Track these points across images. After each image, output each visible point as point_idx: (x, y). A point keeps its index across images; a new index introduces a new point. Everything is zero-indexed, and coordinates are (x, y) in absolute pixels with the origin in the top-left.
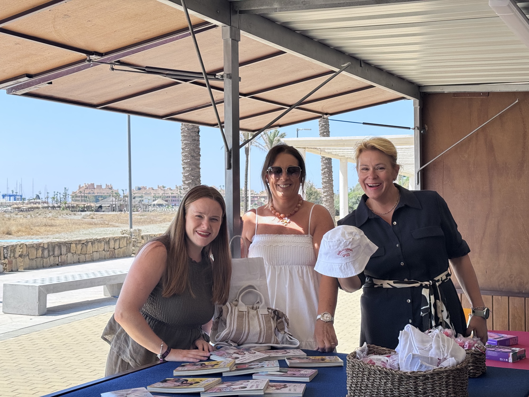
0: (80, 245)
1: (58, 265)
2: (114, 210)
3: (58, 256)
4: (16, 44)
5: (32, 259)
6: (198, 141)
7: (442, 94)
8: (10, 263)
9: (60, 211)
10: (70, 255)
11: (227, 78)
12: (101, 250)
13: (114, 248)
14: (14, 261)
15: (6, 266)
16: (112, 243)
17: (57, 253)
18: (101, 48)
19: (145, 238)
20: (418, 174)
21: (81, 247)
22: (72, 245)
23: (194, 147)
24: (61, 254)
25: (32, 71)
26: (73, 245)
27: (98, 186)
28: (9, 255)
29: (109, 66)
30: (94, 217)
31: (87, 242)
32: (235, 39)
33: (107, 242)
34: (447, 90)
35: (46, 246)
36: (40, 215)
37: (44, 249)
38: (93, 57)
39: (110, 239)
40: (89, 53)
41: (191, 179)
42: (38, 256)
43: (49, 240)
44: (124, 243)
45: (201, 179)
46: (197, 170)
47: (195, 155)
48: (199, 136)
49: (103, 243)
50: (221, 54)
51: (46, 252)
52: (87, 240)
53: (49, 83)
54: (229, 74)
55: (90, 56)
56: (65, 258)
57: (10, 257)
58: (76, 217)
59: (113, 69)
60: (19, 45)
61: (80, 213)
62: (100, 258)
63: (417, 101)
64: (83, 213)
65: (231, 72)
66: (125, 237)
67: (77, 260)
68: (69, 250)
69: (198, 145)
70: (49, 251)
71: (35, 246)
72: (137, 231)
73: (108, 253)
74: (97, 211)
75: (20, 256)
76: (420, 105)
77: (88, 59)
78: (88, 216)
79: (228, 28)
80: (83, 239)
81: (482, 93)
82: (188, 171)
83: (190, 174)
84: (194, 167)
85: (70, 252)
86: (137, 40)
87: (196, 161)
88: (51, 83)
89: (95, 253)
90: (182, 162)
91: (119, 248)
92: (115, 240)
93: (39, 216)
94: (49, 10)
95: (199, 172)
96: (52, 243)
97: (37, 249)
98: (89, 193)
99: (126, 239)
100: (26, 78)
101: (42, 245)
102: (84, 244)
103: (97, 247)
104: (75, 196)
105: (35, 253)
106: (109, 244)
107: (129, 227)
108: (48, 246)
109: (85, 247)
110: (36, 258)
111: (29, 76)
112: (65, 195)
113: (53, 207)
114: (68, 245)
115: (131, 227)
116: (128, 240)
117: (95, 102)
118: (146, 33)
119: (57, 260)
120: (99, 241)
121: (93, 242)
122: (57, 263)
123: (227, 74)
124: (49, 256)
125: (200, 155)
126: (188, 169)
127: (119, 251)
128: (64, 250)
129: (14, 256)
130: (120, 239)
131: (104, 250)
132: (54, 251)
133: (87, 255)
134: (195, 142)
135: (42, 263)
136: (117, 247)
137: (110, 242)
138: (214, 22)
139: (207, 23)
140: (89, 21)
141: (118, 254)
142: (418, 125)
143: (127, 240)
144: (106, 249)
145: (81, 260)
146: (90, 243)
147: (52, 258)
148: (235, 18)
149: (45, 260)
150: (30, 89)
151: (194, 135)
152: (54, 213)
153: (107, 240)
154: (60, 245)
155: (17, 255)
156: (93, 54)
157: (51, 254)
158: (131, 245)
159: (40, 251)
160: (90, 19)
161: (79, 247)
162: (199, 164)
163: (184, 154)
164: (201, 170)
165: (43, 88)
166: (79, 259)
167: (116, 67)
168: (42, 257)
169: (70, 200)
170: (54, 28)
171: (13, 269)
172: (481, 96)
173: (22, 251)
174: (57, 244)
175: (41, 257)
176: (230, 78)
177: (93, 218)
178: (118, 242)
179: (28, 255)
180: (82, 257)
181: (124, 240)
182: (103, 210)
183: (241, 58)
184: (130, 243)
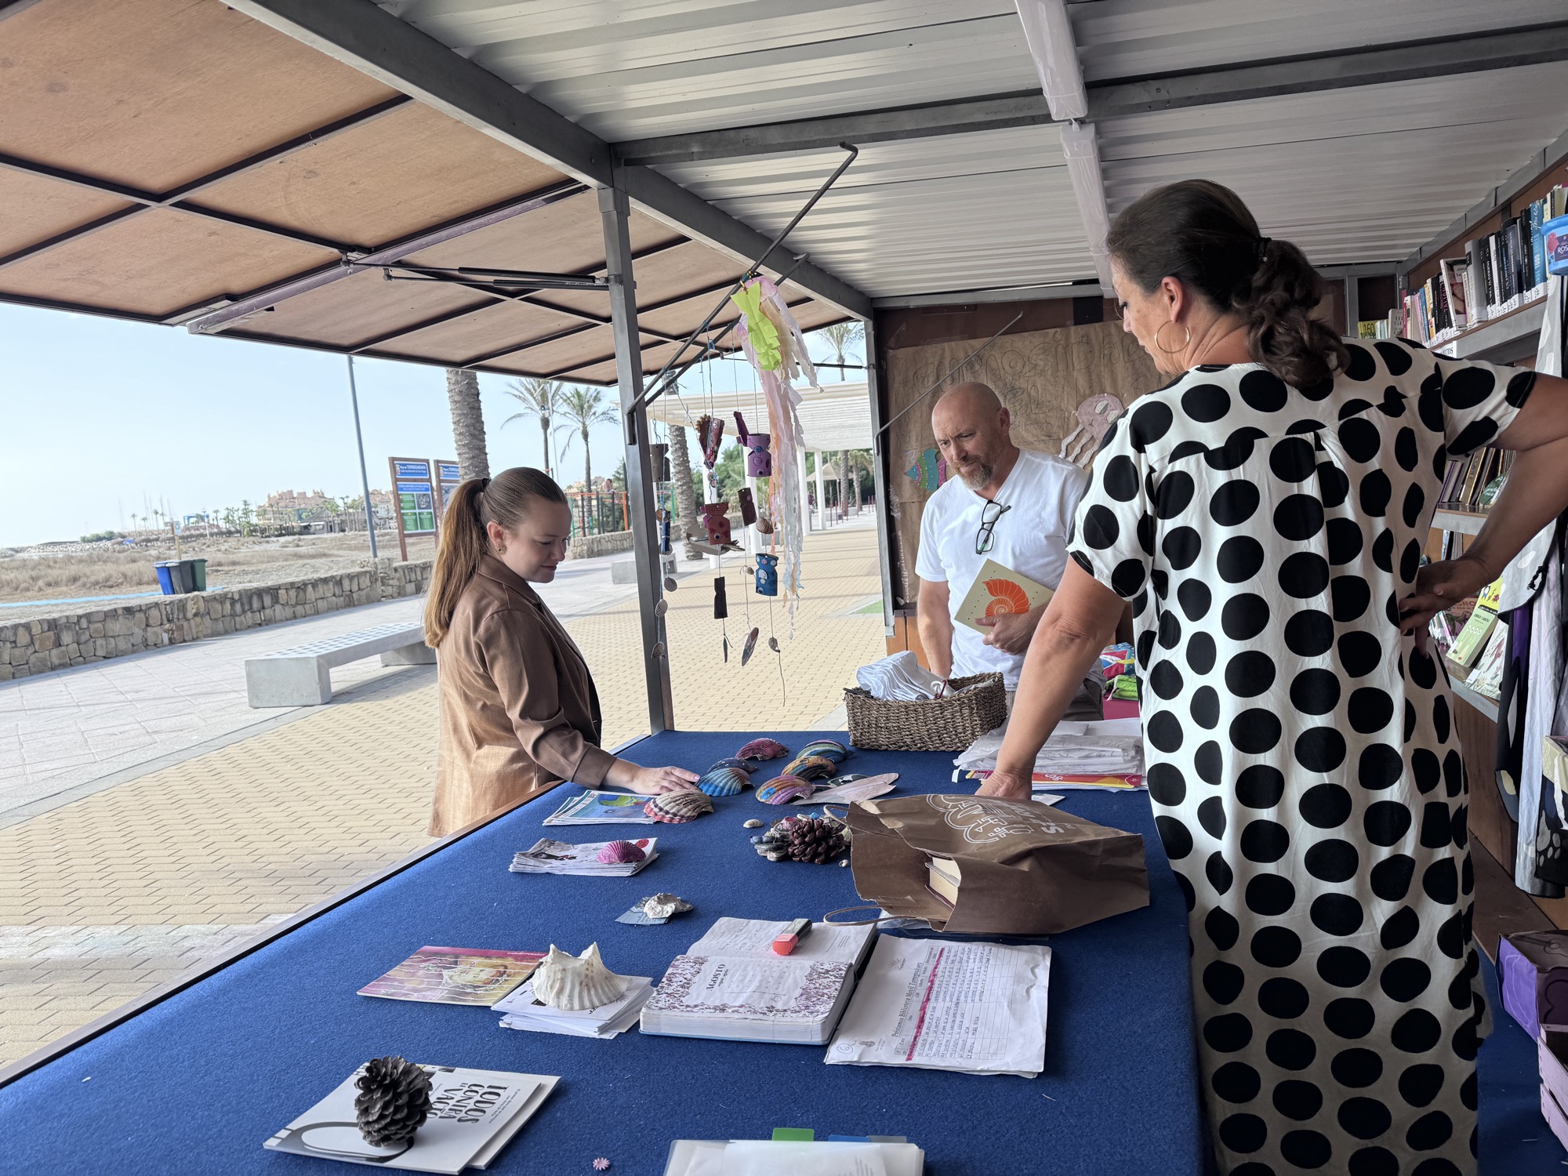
0: (294, 590)
1: (260, 625)
2: (331, 531)
3: (259, 611)
4: (211, 234)
5: (216, 620)
6: (480, 409)
7: (905, 311)
8: (180, 628)
9: (241, 539)
10: (278, 608)
11: (616, 282)
12: (329, 595)
13: (351, 591)
14: (185, 624)
15: (173, 634)
16: (346, 583)
17: (256, 604)
18: (367, 237)
19: (400, 570)
20: (877, 438)
21: (295, 594)
22: (279, 591)
23: (473, 421)
24: (264, 608)
25: (236, 285)
26: (282, 592)
27: (299, 494)
28: (175, 616)
29: (381, 271)
30: (300, 543)
31: (305, 585)
32: (623, 212)
33: (339, 582)
34: (914, 303)
35: (236, 597)
36: (209, 546)
37: (233, 602)
38: (353, 256)
39: (341, 576)
40: (346, 247)
41: (474, 472)
42: (225, 613)
43: (241, 587)
44: (365, 582)
45: (490, 470)
46: (483, 457)
47: (477, 433)
48: (479, 402)
49: (331, 584)
50: (601, 238)
51: (238, 607)
52: (303, 580)
53: (268, 310)
54: (619, 275)
55: (349, 254)
56: (272, 613)
57: (178, 619)
58: (269, 545)
59: (390, 277)
60: (217, 237)
61: (275, 539)
62: (328, 609)
63: (871, 323)
64: (282, 539)
65: (620, 272)
66: (366, 572)
67: (292, 615)
68: (276, 600)
69: (480, 415)
70: (242, 605)
71: (218, 597)
72: (386, 561)
73: (342, 599)
74: (301, 533)
75: (196, 615)
76: (874, 330)
77: (344, 258)
78: (290, 543)
79: (610, 191)
80: (297, 580)
81: (967, 306)
82: (467, 458)
83: (472, 464)
84: (477, 452)
85: (277, 602)
86: (435, 220)
87: (478, 443)
88: (271, 309)
89: (319, 602)
90: (455, 445)
91: (359, 589)
92: (351, 577)
93: (208, 549)
94: (279, 161)
95: (486, 460)
96: (246, 591)
97: (222, 603)
98: (286, 507)
99: (368, 575)
100: (226, 302)
101: (230, 596)
102: (300, 588)
103: (321, 591)
104: (262, 512)
105: (220, 608)
106: (341, 584)
107: (372, 556)
108: (240, 595)
109: (301, 593)
110: (223, 616)
111: (233, 297)
112: (246, 513)
113: (229, 533)
114: (273, 591)
115: (375, 556)
116: (373, 577)
117: (346, 342)
118: (453, 207)
119: (258, 617)
120: (325, 581)
121: (315, 584)
122: (259, 622)
123: (616, 276)
124: (244, 612)
125: (484, 433)
126: (467, 455)
127: (359, 595)
128: (267, 600)
129: (185, 617)
130: (358, 575)
131: (334, 595)
132: (251, 604)
133: (307, 606)
134: (475, 411)
135: (233, 624)
136: (355, 588)
137: (343, 582)
138: (584, 179)
139: (573, 181)
140: (354, 183)
141: (359, 600)
142: (873, 361)
143: (371, 576)
144: (337, 593)
145: (298, 614)
146: (310, 586)
147: (249, 614)
148: (620, 173)
149: (237, 618)
150: (232, 322)
151: (472, 400)
152: (232, 542)
153: (338, 578)
154: (260, 593)
155: (190, 615)
156: (353, 250)
157: (246, 608)
158: (379, 583)
159: (228, 605)
160: (354, 179)
161: (293, 593)
162: (484, 447)
163: (458, 432)
164: (488, 456)
165: (257, 321)
166: (294, 612)
167: (396, 272)
168: (233, 615)
169: (254, 520)
170: (286, 198)
171: (186, 639)
172: (966, 310)
173: (198, 608)
174: (254, 593)
175: (231, 615)
176: (621, 283)
177: (298, 546)
178: (355, 581)
179: (209, 614)
180: (299, 609)
181: (366, 577)
182: (312, 530)
183: (635, 244)
184: (376, 580)
